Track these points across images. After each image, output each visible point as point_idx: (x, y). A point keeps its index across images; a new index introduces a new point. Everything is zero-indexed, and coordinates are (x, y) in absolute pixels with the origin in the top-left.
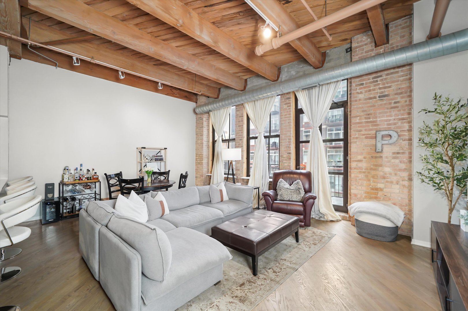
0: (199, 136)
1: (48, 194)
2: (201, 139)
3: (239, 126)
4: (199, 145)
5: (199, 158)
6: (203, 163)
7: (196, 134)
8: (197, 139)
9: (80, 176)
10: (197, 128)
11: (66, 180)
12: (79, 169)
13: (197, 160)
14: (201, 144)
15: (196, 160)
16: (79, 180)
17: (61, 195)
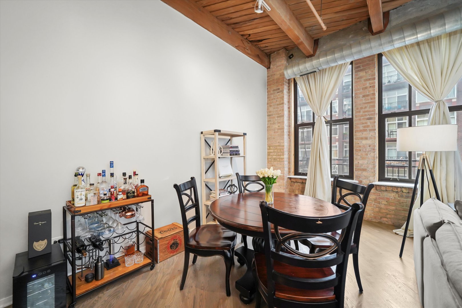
0: (274, 118)
1: (35, 243)
2: (279, 123)
3: (364, 96)
4: (274, 132)
5: (274, 152)
6: (284, 158)
7: (268, 116)
8: (271, 124)
9: (112, 190)
10: (271, 106)
11: (79, 203)
12: (108, 174)
13: (271, 154)
14: (278, 129)
15: (269, 155)
16: (110, 199)
17: (69, 236)
